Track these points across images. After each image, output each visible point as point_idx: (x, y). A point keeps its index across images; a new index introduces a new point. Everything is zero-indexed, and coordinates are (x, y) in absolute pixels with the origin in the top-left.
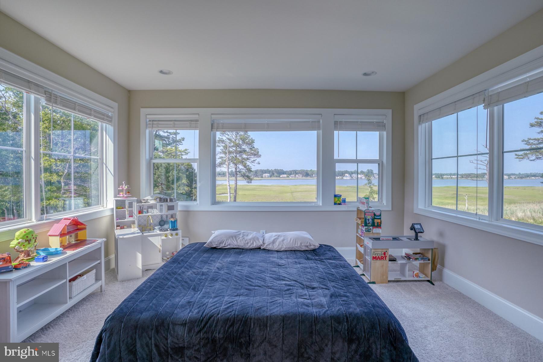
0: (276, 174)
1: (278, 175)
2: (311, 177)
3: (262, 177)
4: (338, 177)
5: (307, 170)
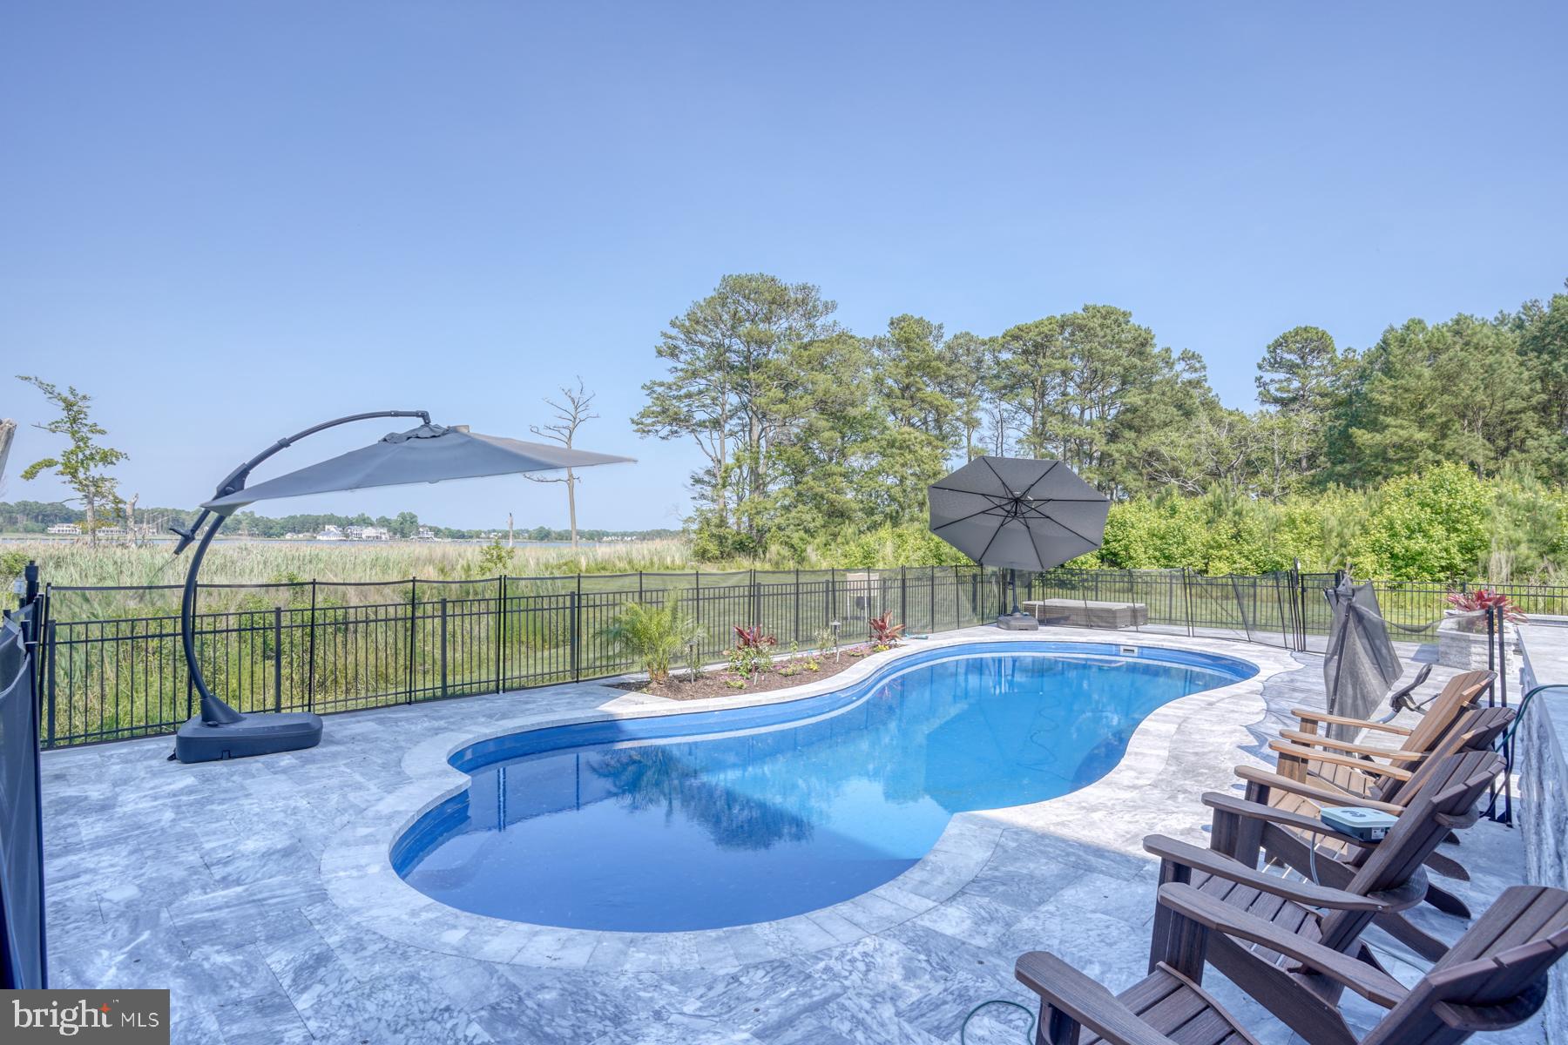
4: (301, 536)
5: (178, 512)
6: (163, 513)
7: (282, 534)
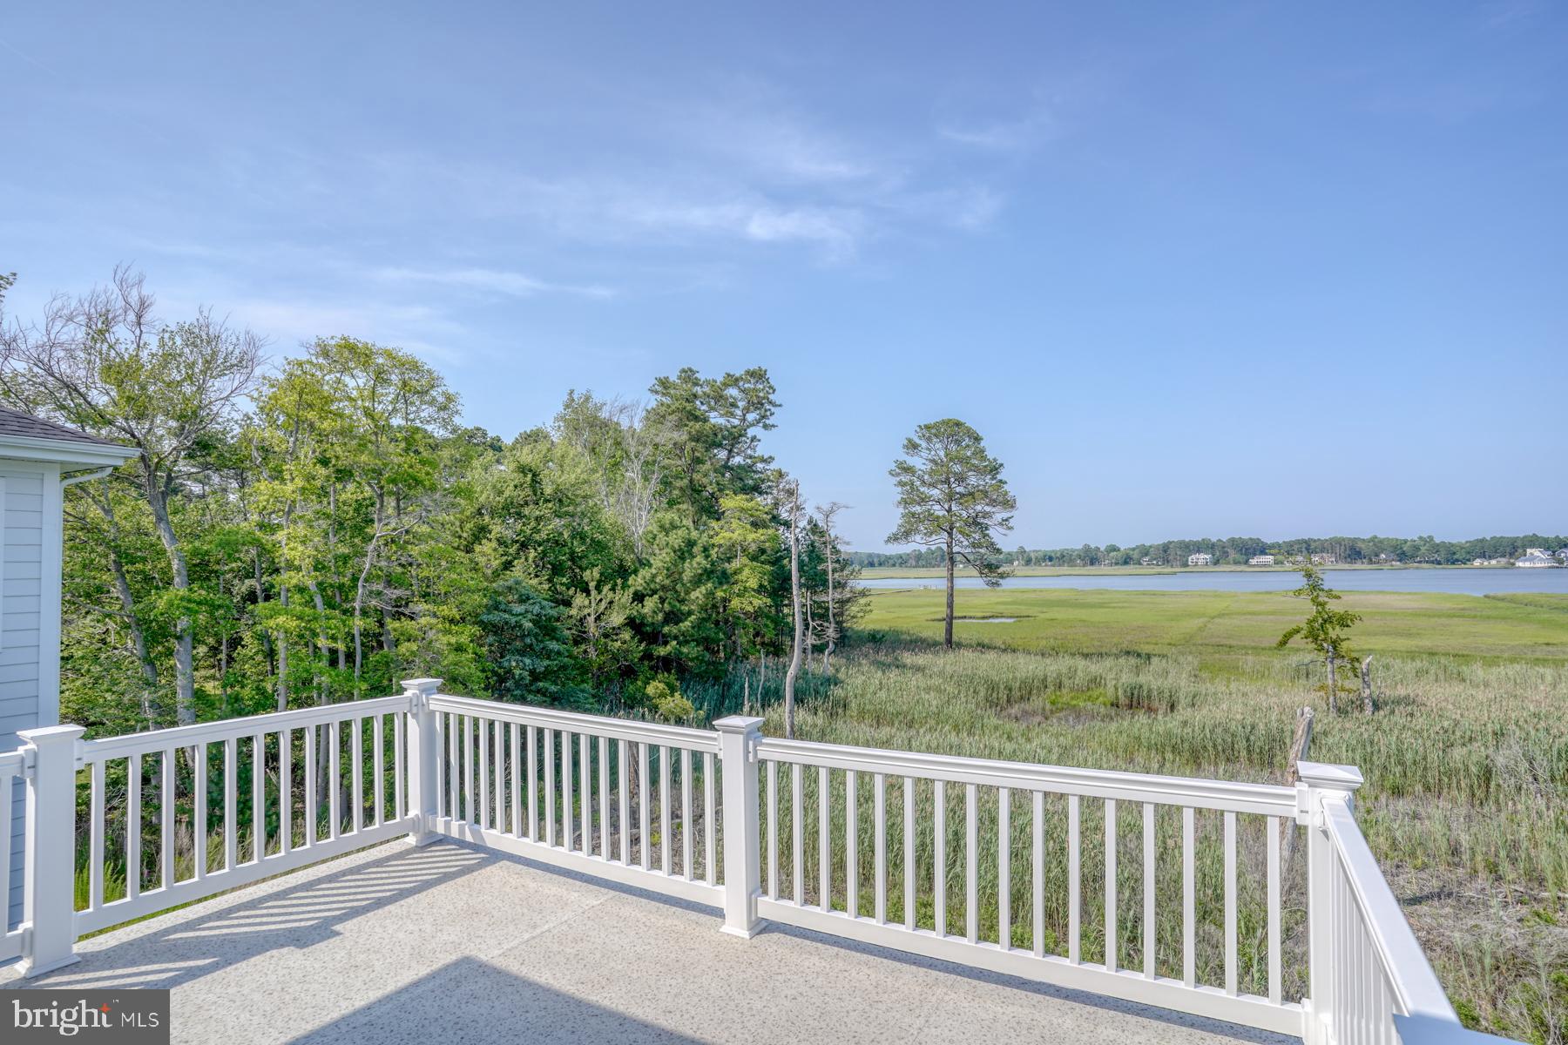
0: (1233, 555)
1: (1242, 558)
2: (1371, 562)
3: (1186, 565)
4: (1494, 562)
6: (1338, 542)
7: (1469, 560)
